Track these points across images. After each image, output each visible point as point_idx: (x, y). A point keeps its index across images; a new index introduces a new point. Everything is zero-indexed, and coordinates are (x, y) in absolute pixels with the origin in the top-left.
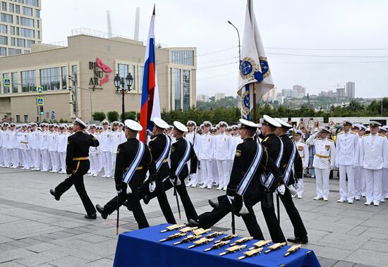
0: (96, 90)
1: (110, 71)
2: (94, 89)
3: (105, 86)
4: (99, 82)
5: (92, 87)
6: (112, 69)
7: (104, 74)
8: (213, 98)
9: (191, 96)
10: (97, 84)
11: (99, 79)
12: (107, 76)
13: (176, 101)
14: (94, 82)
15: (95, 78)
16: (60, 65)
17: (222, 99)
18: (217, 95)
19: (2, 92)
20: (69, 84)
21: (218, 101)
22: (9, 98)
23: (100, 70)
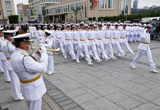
0: (92, 10)
1: (97, 2)
2: (91, 9)
3: (95, 8)
4: (93, 7)
5: (91, 8)
6: (98, 2)
7: (95, 4)
9: (128, 9)
10: (92, 7)
11: (93, 6)
12: (96, 4)
13: (122, 11)
15: (92, 5)
16: (81, 2)
17: (155, 8)
18: (153, 6)
19: (65, 11)
20: (84, 8)
21: (153, 9)
22: (67, 13)
23: (94, 2)
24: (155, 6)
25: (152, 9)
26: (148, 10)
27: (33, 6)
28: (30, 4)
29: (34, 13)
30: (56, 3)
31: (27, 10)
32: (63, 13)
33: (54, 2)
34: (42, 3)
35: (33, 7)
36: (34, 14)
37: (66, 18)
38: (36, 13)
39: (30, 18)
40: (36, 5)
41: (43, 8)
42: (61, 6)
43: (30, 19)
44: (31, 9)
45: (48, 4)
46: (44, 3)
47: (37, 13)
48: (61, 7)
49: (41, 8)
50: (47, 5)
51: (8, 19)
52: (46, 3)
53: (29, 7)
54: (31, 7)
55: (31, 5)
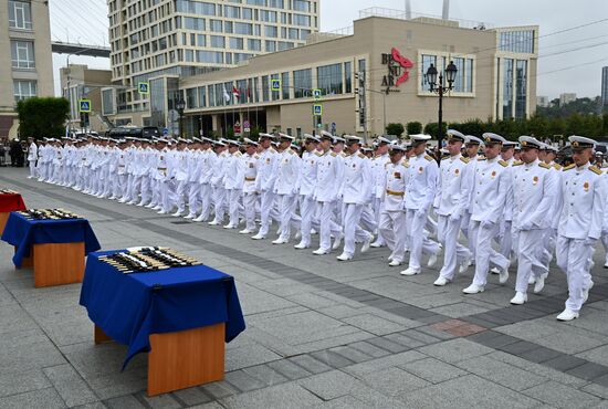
0: (390, 93)
1: (410, 66)
2: (387, 92)
3: (403, 87)
4: (395, 81)
5: (385, 88)
6: (413, 63)
7: (403, 70)
8: (557, 102)
9: (528, 98)
10: (391, 83)
11: (395, 78)
12: (406, 73)
14: (388, 82)
15: (390, 77)
16: (342, 60)
17: (571, 103)
18: (564, 96)
19: (270, 98)
20: (355, 84)
21: (565, 105)
22: (279, 106)
23: (396, 64)
24: (573, 95)
25: (561, 105)
26: (548, 109)
27: (128, 74)
28: (115, 66)
29: (133, 102)
30: (228, 66)
31: (103, 89)
32: (262, 103)
33: (218, 62)
34: (169, 65)
35: (129, 80)
36: (130, 107)
37: (271, 122)
38: (141, 101)
39: (115, 123)
40: (144, 71)
41: (174, 83)
42: (252, 76)
43: (111, 124)
44: (120, 87)
45: (193, 68)
46: (176, 63)
47: (148, 100)
48: (250, 79)
49: (165, 85)
50: (189, 72)
51: (13, 117)
52: (184, 63)
53: (113, 80)
54: (123, 77)
55: (119, 73)
